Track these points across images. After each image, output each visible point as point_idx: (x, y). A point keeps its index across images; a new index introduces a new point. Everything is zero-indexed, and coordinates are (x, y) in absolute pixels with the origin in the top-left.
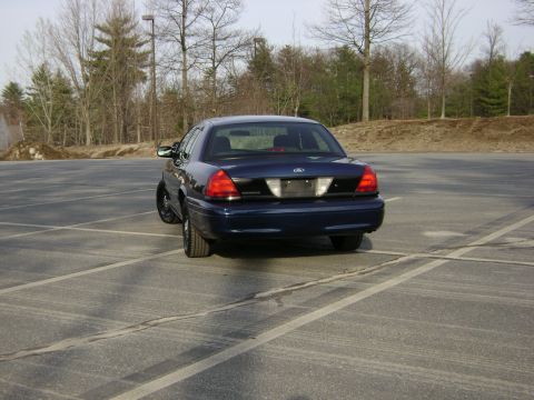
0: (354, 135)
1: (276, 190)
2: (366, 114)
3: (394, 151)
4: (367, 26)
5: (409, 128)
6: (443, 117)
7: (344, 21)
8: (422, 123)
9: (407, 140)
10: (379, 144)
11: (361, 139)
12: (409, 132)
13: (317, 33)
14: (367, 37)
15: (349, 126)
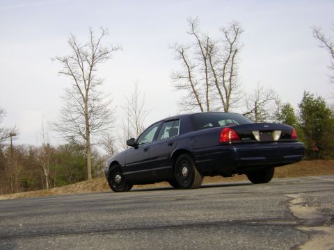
0: (88, 187)
1: (257, 137)
2: (90, 175)
4: (87, 123)
7: (73, 119)
13: (56, 128)
14: (88, 129)
15: (83, 182)
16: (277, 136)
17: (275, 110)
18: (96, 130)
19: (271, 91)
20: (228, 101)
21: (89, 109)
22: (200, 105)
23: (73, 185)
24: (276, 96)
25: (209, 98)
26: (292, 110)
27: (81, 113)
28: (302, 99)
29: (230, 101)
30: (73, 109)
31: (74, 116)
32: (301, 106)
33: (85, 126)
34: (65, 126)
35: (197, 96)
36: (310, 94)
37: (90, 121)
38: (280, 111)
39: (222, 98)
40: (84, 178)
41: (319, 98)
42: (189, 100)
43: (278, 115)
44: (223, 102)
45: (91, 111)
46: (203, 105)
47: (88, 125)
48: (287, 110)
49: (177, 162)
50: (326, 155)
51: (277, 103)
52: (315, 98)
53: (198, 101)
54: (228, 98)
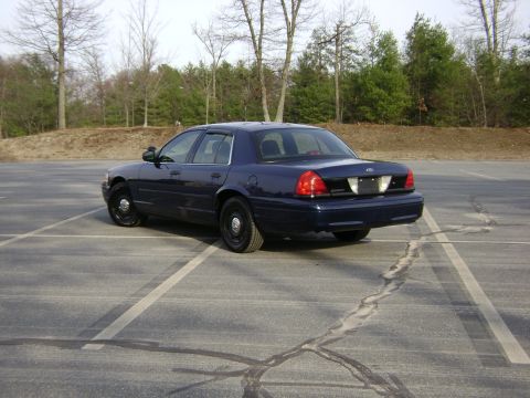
0: (59, 142)
1: (354, 188)
2: (63, 122)
3: (105, 158)
4: (61, 34)
5: (115, 136)
6: (145, 125)
7: (38, 27)
8: (128, 132)
9: (115, 147)
10: (87, 151)
11: (68, 146)
12: (116, 139)
13: (9, 38)
14: (62, 45)
15: (52, 133)
16: (384, 185)
17: (369, 40)
18: (75, 48)
19: (365, 9)
20: (294, 19)
21: (65, 11)
22: (249, 22)
23: (36, 136)
24: (371, 18)
25: (264, 12)
26: (394, 43)
27: (52, 16)
28: (412, 25)
29: (298, 19)
30: (38, 8)
31: (40, 20)
32: (409, 36)
33: (56, 38)
34: (23, 37)
35: (245, 7)
36: (426, 18)
37: (66, 31)
38: (376, 43)
39: (286, 14)
40: (51, 126)
41: (439, 26)
42: (232, 12)
43: (371, 48)
44: (287, 19)
45: (69, 14)
46: (253, 23)
47: (62, 39)
48: (387, 42)
49: (224, 207)
50: (439, 119)
51: (373, 29)
52: (432, 25)
53: (247, 15)
54: (295, 13)
